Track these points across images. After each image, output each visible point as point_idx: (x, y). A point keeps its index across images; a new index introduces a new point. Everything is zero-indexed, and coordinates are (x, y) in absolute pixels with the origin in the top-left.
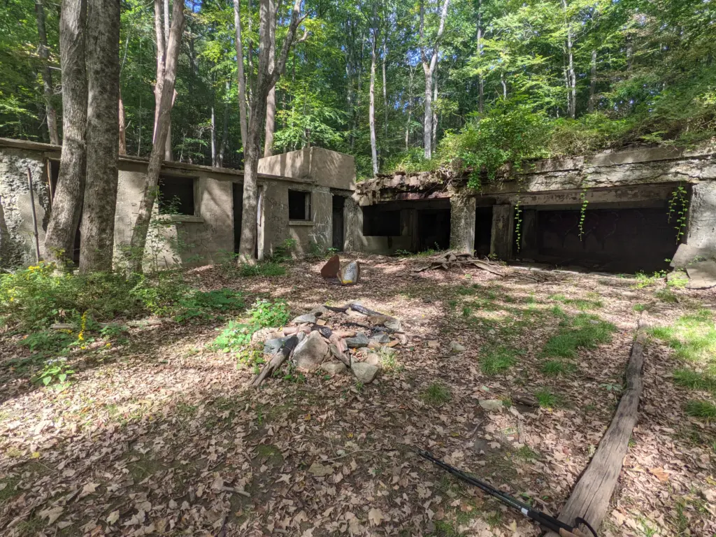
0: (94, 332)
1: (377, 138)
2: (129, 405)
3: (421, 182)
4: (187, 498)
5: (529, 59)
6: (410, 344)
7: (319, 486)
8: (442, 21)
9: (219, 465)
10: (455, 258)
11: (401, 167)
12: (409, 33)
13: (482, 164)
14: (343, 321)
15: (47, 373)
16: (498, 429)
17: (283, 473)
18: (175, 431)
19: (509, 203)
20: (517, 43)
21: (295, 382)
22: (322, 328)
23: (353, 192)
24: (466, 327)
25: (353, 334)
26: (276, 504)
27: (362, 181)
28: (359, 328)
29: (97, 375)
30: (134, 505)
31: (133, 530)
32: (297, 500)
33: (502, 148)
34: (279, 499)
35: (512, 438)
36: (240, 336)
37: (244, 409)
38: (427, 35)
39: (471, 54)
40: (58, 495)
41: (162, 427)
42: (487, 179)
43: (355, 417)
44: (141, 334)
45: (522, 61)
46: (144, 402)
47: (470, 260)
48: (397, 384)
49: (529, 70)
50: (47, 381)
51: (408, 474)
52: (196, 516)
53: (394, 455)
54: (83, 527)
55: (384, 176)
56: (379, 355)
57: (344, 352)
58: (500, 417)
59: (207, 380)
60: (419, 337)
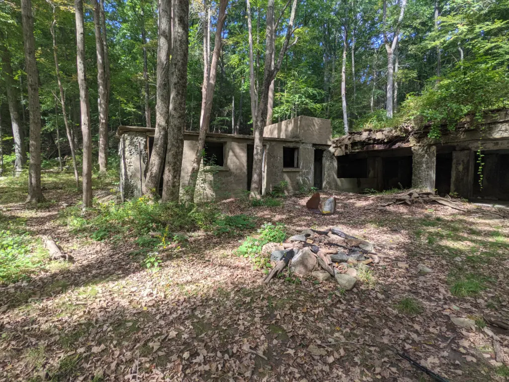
0: (170, 238)
1: (347, 104)
2: (191, 286)
3: (386, 136)
4: (227, 352)
5: (488, 25)
6: (382, 263)
7: (315, 362)
8: (402, 10)
9: (246, 333)
10: (418, 196)
11: (368, 126)
12: (373, 24)
13: (443, 118)
14: (326, 241)
15: (148, 261)
16: (472, 345)
17: (289, 348)
18: (218, 306)
19: (469, 149)
20: (475, 14)
21: (293, 283)
22: (311, 245)
23: (330, 146)
24: (432, 253)
25: (335, 252)
26: (285, 369)
27: (337, 137)
28: (339, 248)
29: (173, 264)
30: (197, 350)
31: (197, 366)
32: (300, 370)
33: (463, 104)
34: (287, 366)
35: (489, 356)
36: (254, 247)
37: (260, 298)
38: (389, 23)
39: (430, 30)
40: (158, 335)
41: (210, 303)
42: (447, 130)
43: (340, 315)
44: (195, 241)
45: (481, 28)
46: (199, 285)
47: (431, 197)
48: (373, 294)
49: (487, 35)
50: (148, 265)
51: (388, 368)
52: (234, 365)
53: (375, 351)
54: (171, 357)
55: (354, 133)
56: (357, 270)
57: (330, 265)
58: (473, 334)
59: (235, 275)
60: (389, 258)
